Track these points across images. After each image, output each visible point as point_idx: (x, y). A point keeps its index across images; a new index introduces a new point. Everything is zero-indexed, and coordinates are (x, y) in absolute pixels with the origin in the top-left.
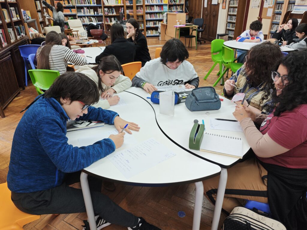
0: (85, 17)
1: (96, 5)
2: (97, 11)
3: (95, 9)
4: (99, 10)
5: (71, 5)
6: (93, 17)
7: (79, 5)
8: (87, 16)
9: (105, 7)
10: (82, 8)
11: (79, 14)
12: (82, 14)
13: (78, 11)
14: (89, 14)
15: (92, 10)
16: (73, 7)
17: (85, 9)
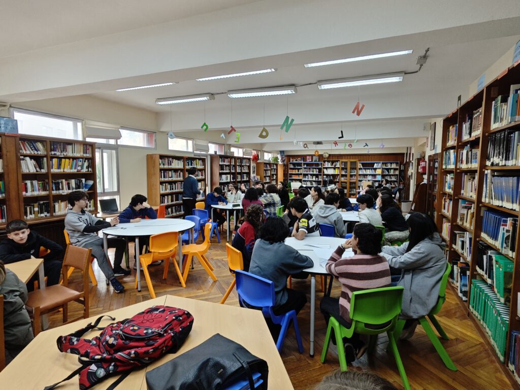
0: (308, 181)
1: (317, 173)
2: (318, 178)
3: (317, 176)
4: (320, 177)
5: (299, 173)
6: (314, 181)
7: (305, 173)
8: (310, 181)
9: (325, 175)
10: (307, 175)
11: (304, 179)
12: (306, 179)
13: (303, 177)
14: (311, 179)
15: (314, 177)
16: (301, 174)
17: (309, 175)
